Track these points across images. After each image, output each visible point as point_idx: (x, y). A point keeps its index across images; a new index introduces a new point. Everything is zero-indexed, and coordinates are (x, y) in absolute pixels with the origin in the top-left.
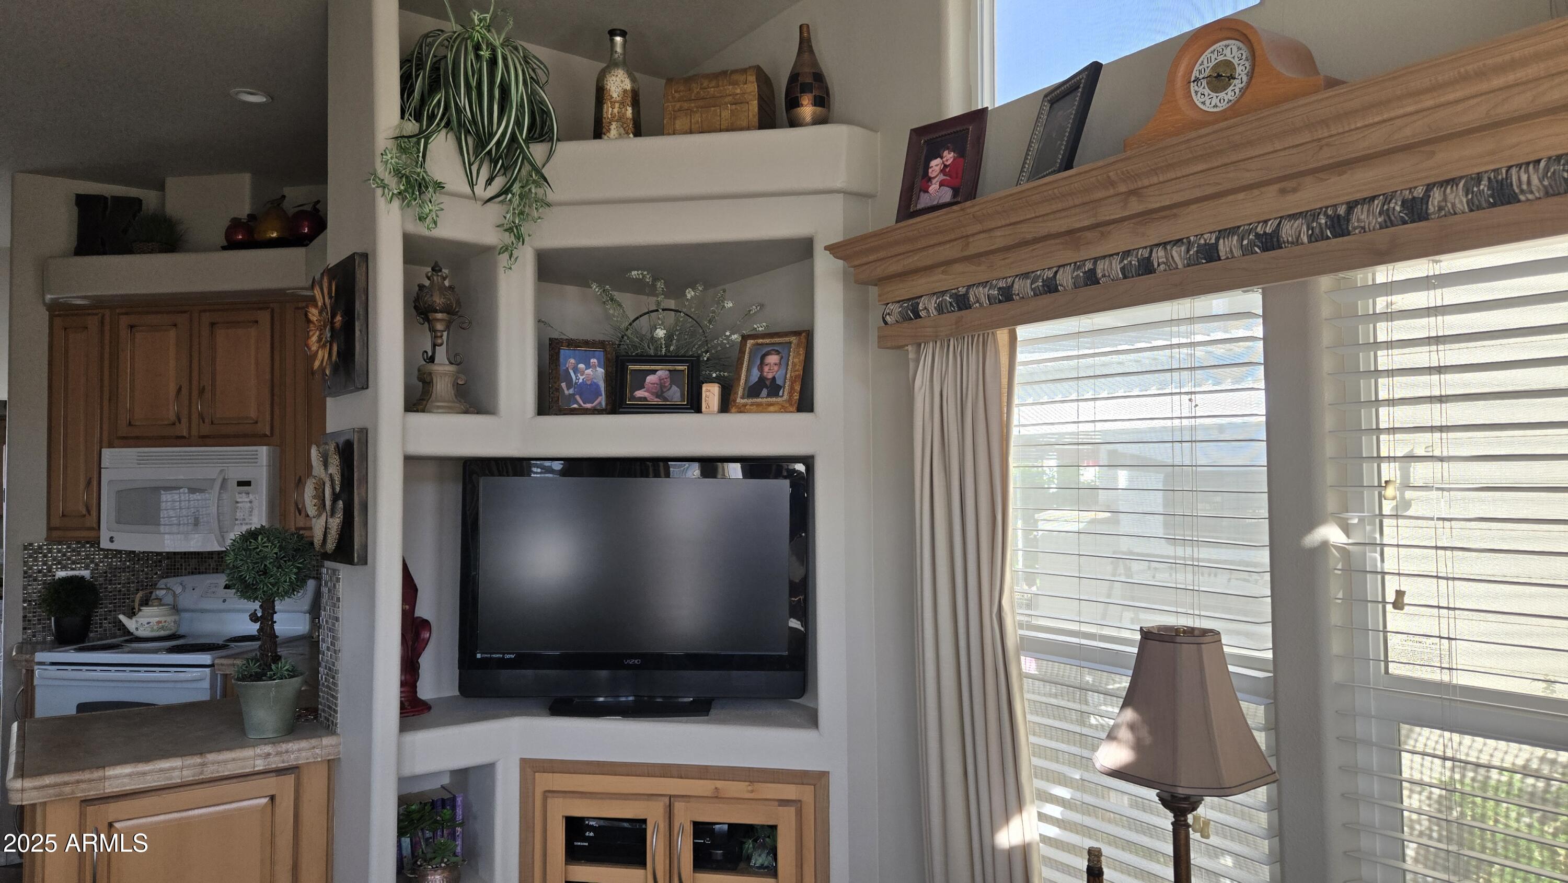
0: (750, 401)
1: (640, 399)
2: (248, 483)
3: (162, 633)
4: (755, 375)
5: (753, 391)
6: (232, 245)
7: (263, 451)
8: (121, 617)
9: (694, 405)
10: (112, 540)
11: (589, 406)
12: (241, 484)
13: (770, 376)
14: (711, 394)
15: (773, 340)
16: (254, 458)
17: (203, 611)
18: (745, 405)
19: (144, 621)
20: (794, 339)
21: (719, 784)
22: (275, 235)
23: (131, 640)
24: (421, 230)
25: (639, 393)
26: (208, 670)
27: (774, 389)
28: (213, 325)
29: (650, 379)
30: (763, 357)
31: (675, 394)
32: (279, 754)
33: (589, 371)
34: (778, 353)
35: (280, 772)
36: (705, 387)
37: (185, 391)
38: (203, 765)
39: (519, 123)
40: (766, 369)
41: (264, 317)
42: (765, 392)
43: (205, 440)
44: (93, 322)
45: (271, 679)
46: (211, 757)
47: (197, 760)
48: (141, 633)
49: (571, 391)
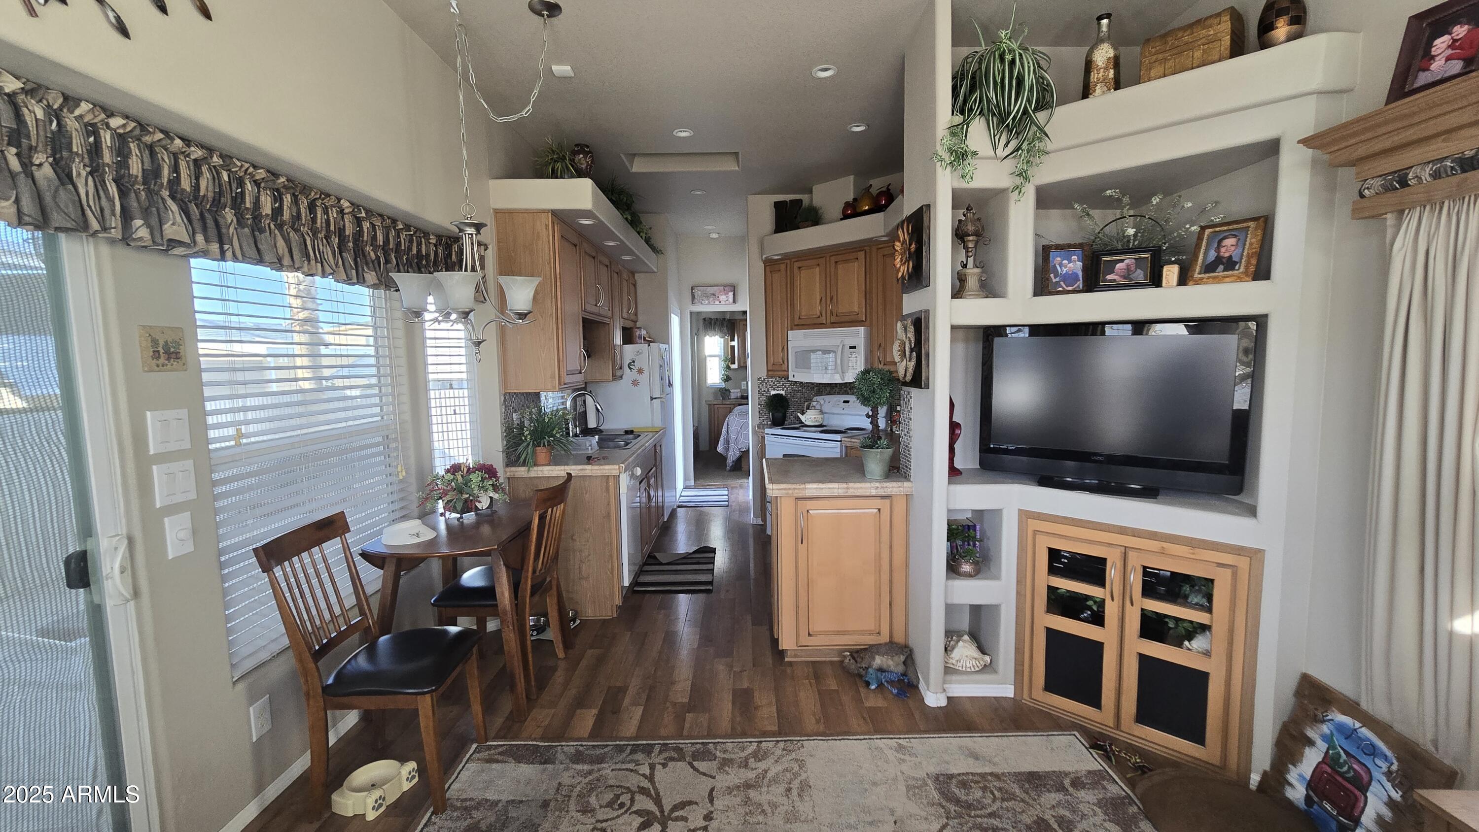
0: (1207, 275)
1: (1110, 281)
2: (854, 347)
3: (817, 424)
4: (1212, 255)
5: (1210, 268)
6: (846, 217)
7: (862, 329)
8: (799, 414)
9: (1156, 281)
10: (794, 376)
11: (1070, 288)
12: (851, 347)
13: (1227, 255)
14: (1171, 273)
15: (1231, 227)
16: (858, 333)
17: (833, 414)
18: (1201, 279)
19: (807, 417)
20: (1252, 224)
21: (1165, 545)
22: (867, 208)
23: (802, 426)
24: (963, 185)
25: (1109, 277)
26: (839, 443)
27: (1230, 264)
28: (836, 262)
29: (1119, 266)
30: (1220, 242)
31: (1140, 275)
32: (882, 487)
33: (1071, 265)
34: (1235, 236)
35: (883, 497)
36: (1166, 269)
37: (824, 299)
38: (847, 488)
39: (1029, 101)
40: (1223, 250)
41: (861, 255)
42: (1221, 267)
43: (834, 325)
44: (783, 267)
45: (877, 448)
46: (851, 485)
47: (844, 485)
48: (807, 423)
49: (1057, 279)
